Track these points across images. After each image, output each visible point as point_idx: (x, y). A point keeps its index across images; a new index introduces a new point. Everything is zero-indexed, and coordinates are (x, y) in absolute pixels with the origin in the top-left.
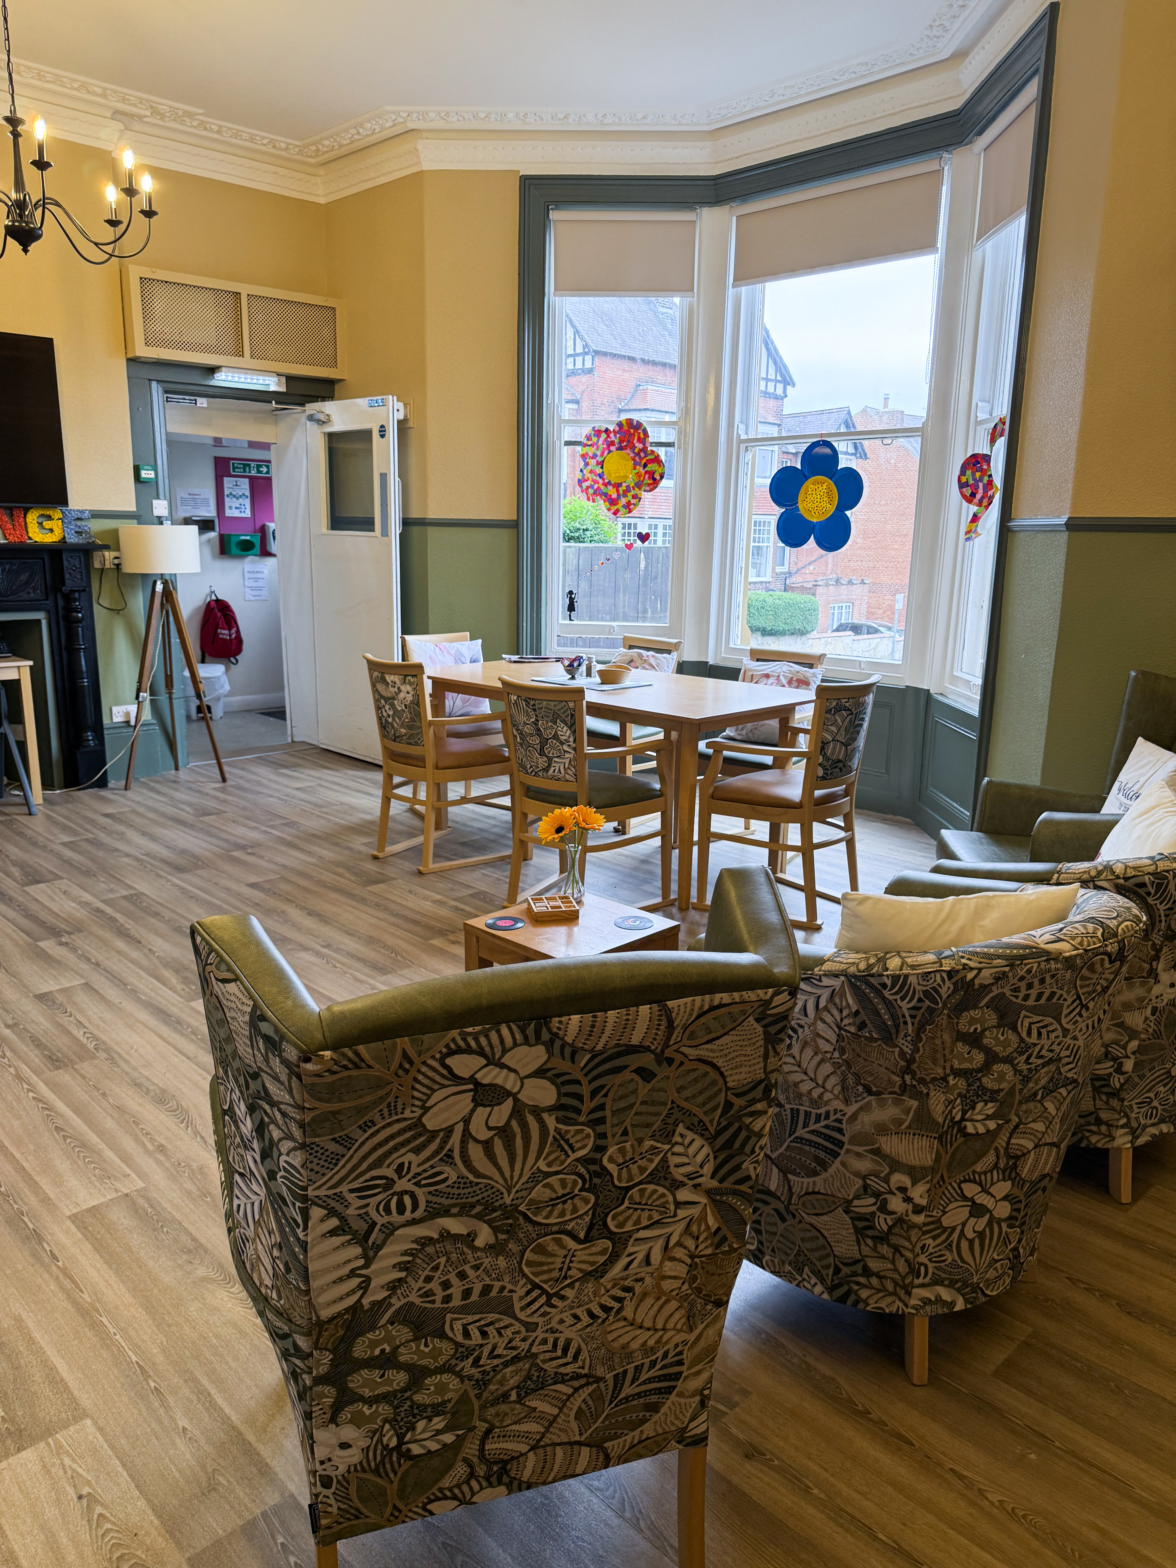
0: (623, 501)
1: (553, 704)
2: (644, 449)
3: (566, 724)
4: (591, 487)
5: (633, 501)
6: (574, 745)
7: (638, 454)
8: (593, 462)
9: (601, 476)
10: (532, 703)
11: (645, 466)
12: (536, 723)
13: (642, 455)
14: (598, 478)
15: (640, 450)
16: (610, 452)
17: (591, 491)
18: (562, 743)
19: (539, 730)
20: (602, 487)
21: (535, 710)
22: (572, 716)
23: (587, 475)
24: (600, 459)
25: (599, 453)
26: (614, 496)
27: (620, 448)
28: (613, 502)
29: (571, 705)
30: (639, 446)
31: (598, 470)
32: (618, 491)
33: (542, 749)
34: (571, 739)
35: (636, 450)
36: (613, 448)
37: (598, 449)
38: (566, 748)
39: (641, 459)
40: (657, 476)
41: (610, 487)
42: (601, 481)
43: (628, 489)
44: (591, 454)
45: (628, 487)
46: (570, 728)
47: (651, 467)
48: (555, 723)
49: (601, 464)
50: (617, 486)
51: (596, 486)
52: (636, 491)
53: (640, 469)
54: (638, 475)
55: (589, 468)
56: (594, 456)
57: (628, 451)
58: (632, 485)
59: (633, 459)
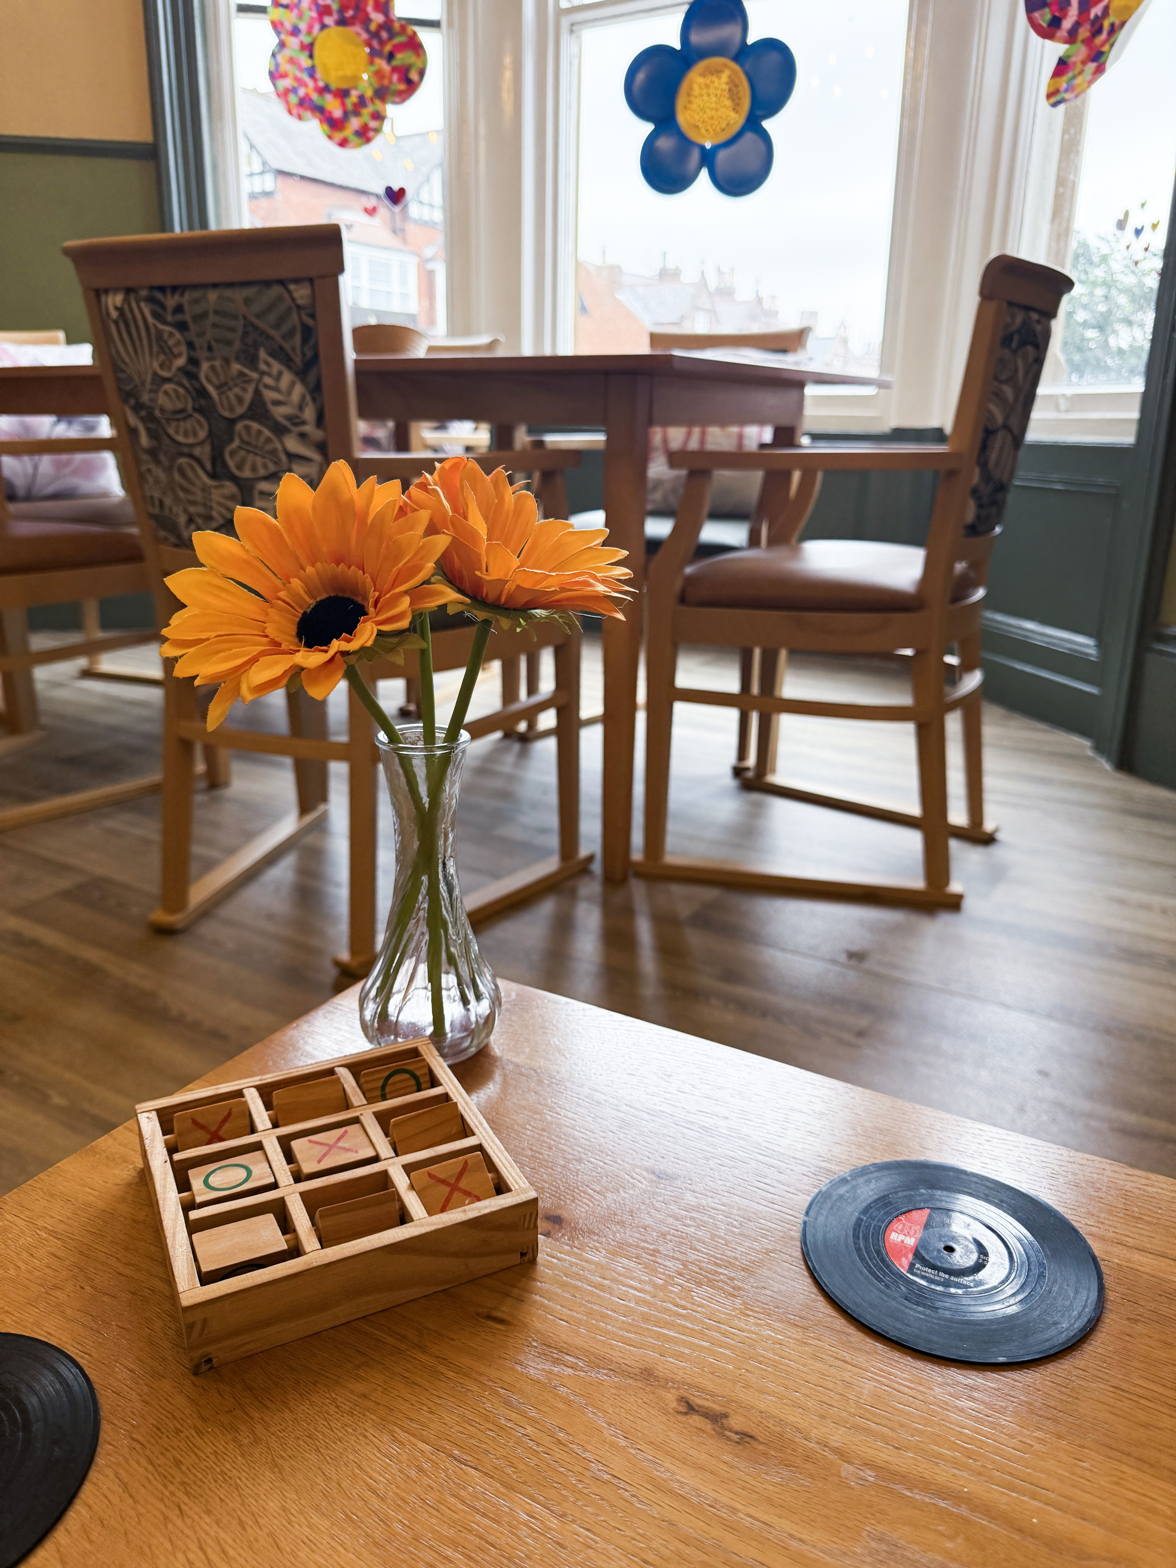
0: (355, 123)
1: (238, 295)
2: (387, 26)
3: (287, 360)
4: (294, 90)
5: (373, 124)
6: (317, 434)
7: (376, 35)
8: (293, 42)
9: (312, 72)
10: (171, 301)
11: (391, 57)
12: (190, 372)
13: (384, 35)
14: (305, 77)
15: (381, 27)
16: (324, 27)
17: (293, 99)
18: (280, 430)
19: (202, 393)
20: (315, 96)
21: (182, 326)
22: (307, 332)
23: (285, 67)
24: (307, 40)
25: (303, 26)
26: (337, 113)
27: (342, 22)
28: (334, 125)
29: (301, 293)
30: (377, 18)
31: (306, 62)
32: (343, 104)
33: (217, 458)
34: (309, 414)
35: (373, 27)
36: (328, 20)
37: (300, 16)
38: (293, 444)
39: (382, 43)
40: (414, 76)
41: (329, 97)
42: (311, 83)
43: (362, 101)
44: (288, 26)
45: (361, 98)
46: (302, 374)
47: (402, 58)
48: (252, 361)
49: (309, 48)
50: (342, 94)
51: (302, 92)
52: (378, 105)
53: (381, 64)
54: (379, 74)
55: (287, 53)
56: (295, 32)
57: (357, 28)
58: (369, 93)
59: (368, 44)
